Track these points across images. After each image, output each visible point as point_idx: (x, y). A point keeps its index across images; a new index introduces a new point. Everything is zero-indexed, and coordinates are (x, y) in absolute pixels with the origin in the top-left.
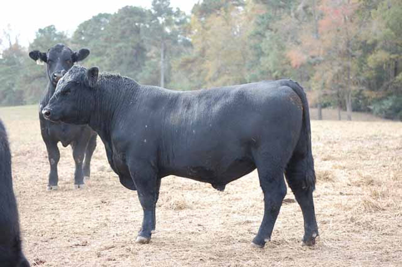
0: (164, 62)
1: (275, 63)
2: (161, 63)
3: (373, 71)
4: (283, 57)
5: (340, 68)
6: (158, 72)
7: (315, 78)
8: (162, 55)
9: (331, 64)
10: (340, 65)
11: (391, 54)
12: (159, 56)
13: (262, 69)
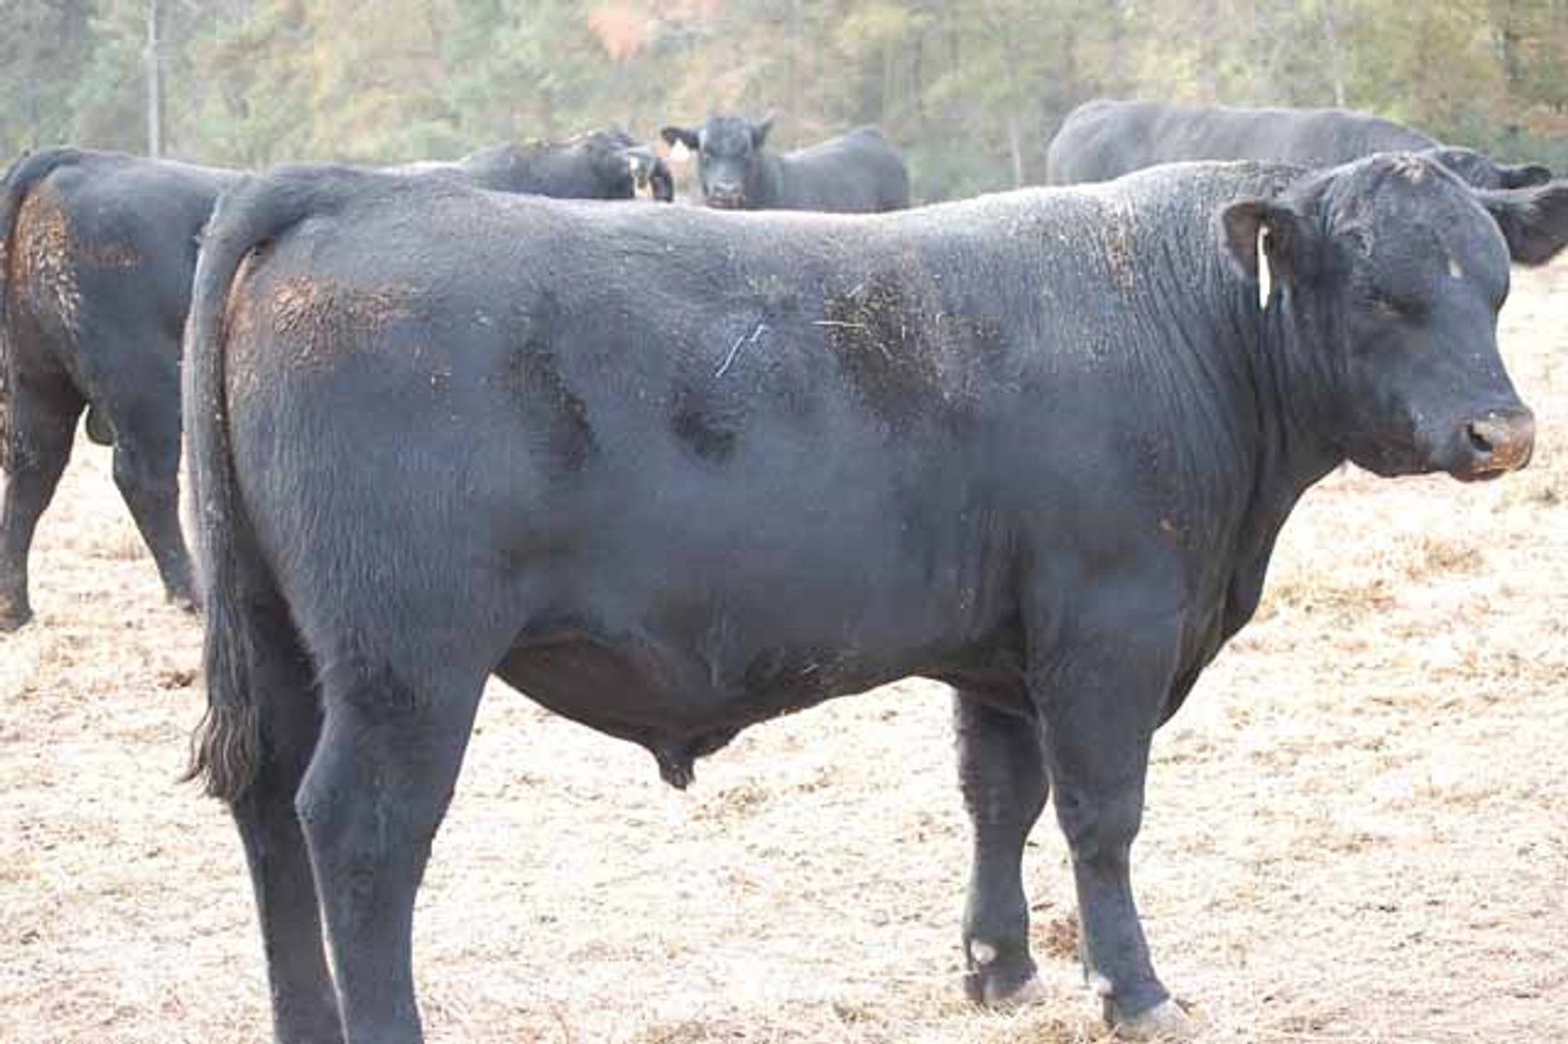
0: (157, 49)
1: (547, 47)
2: (147, 53)
3: (855, 69)
4: (577, 25)
5: (766, 60)
6: (139, 85)
7: (682, 92)
8: (151, 27)
9: (737, 47)
10: (766, 50)
11: (915, 12)
12: (140, 28)
13: (501, 66)
